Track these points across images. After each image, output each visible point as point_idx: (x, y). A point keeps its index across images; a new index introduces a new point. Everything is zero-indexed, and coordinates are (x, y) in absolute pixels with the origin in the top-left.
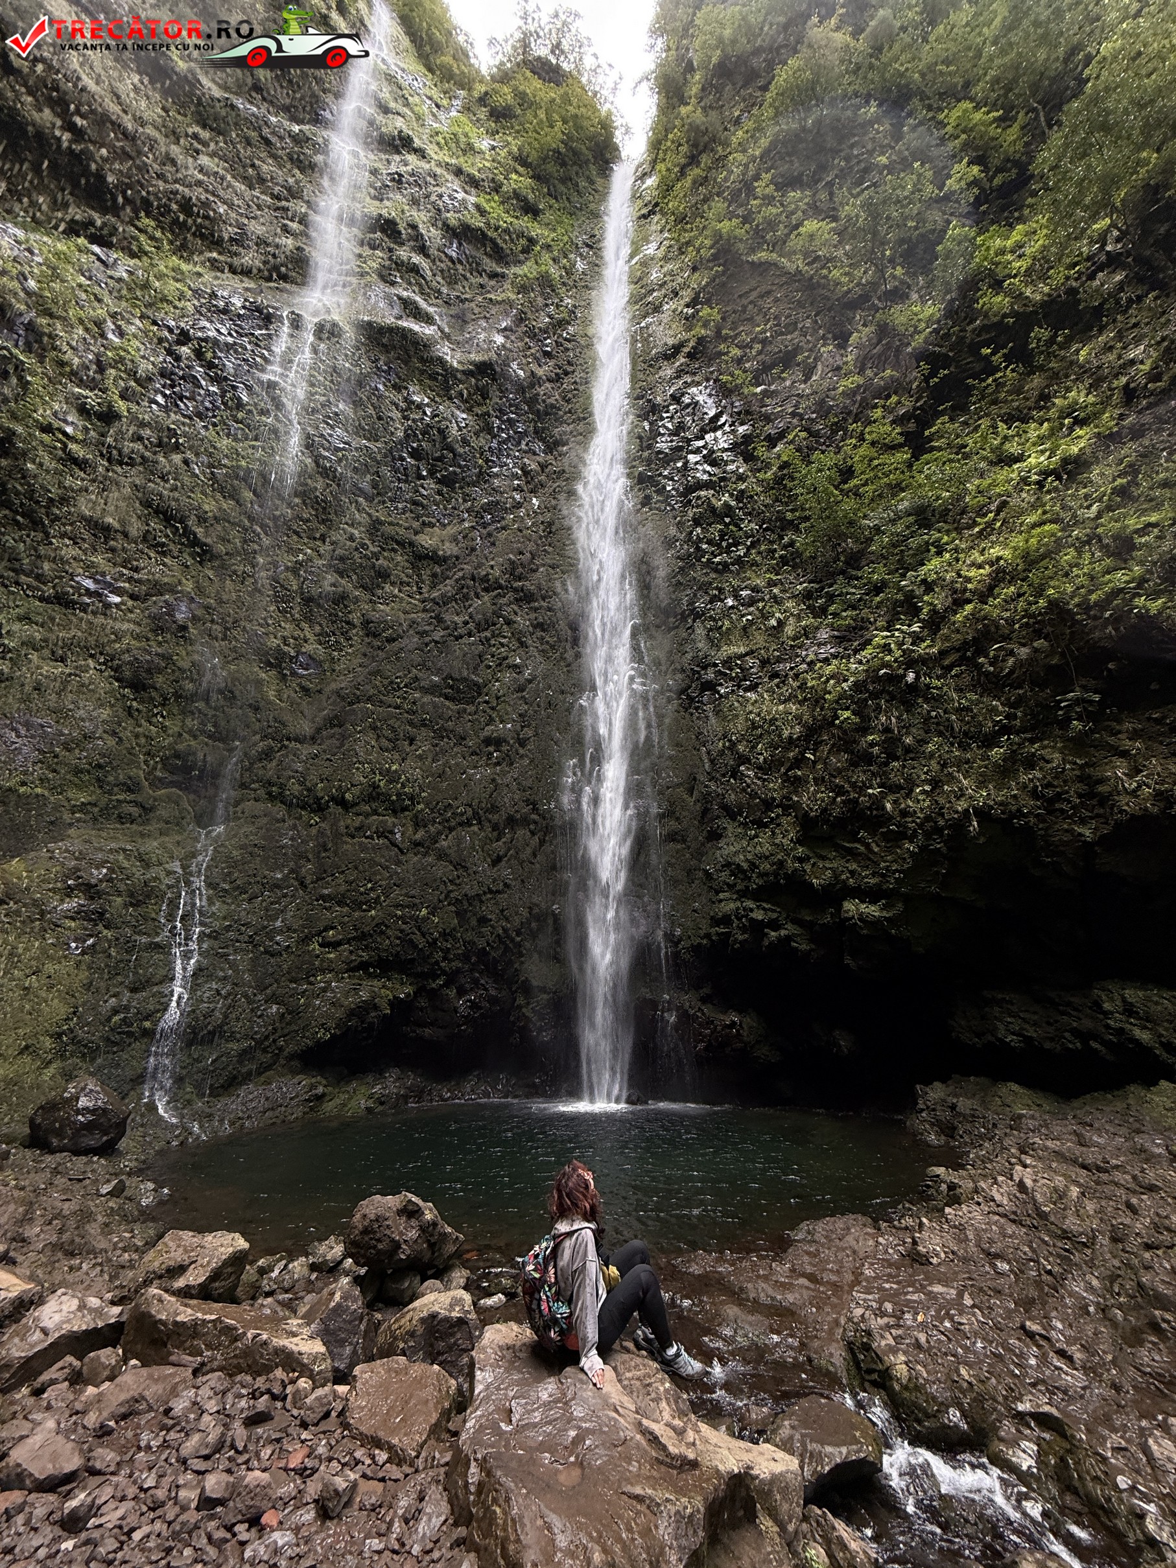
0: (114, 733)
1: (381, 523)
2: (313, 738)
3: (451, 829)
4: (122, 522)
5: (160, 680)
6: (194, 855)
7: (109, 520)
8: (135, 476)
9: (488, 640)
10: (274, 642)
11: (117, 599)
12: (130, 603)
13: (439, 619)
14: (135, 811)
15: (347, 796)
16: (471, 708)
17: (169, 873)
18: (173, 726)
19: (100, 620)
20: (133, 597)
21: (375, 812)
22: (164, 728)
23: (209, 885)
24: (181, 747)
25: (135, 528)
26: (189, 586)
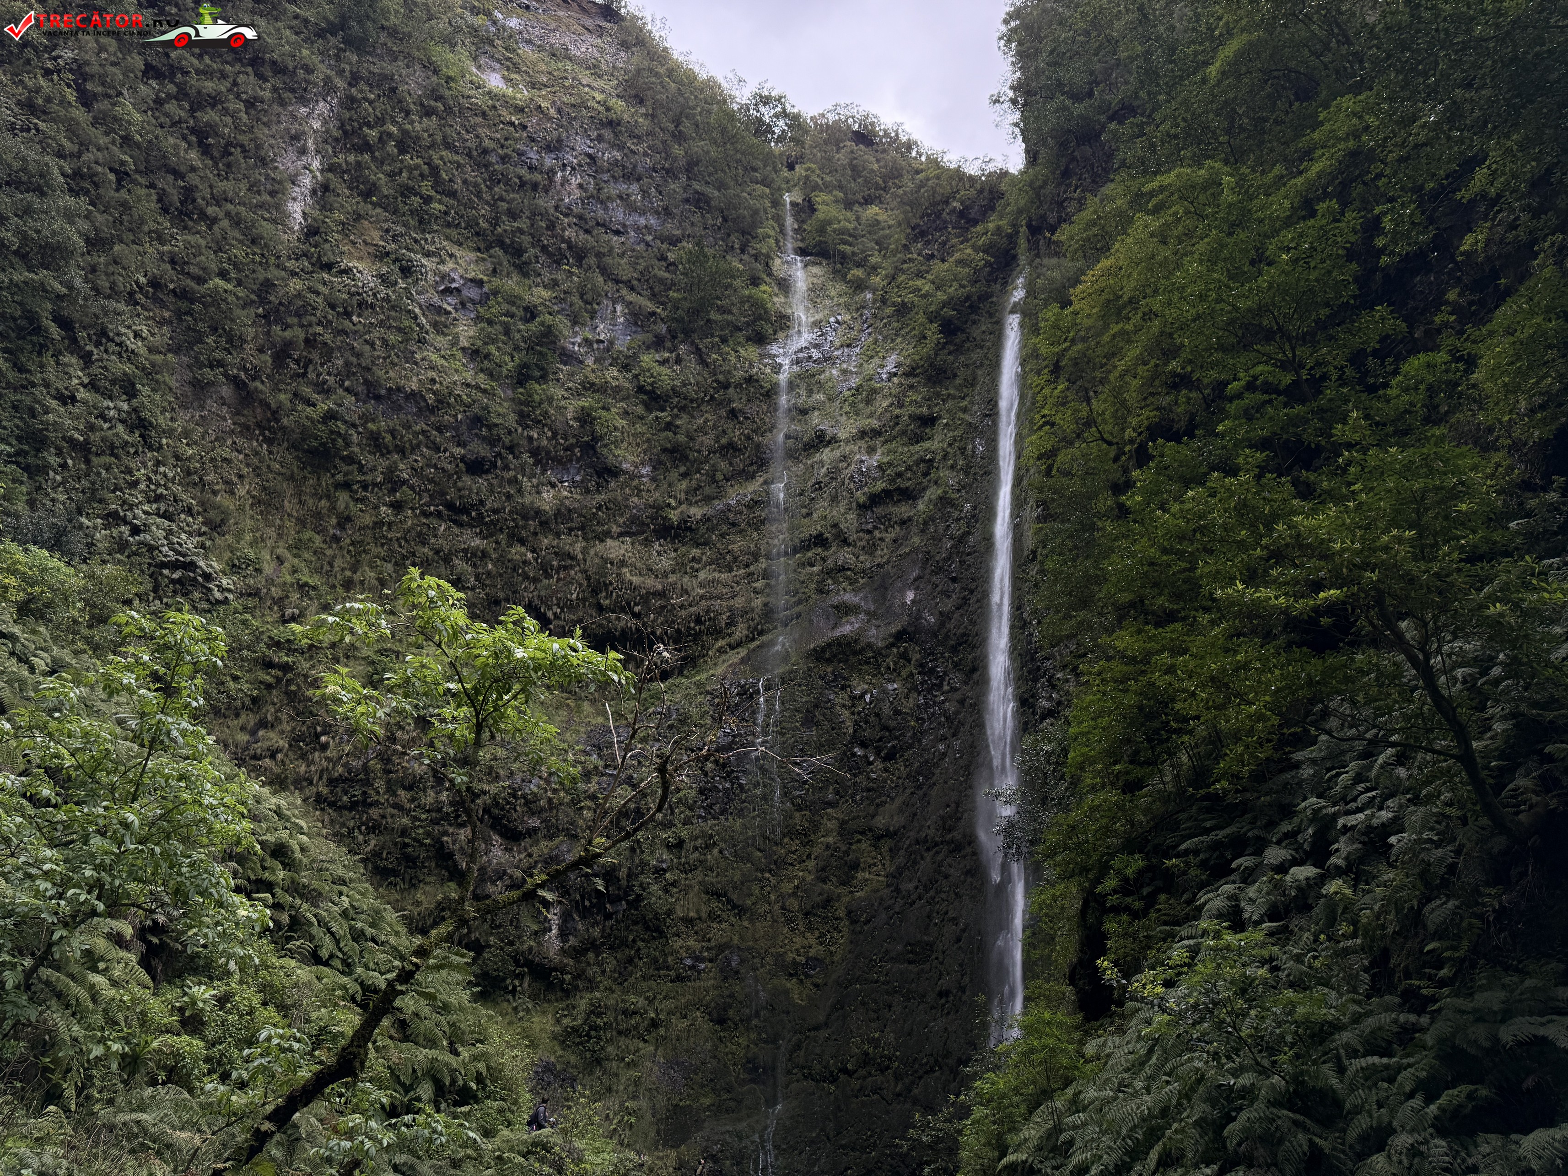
0: (715, 1057)
1: (846, 822)
2: (826, 1024)
3: (920, 1078)
4: (698, 912)
5: (731, 1013)
6: (766, 1128)
7: (692, 914)
8: (698, 875)
9: (933, 898)
10: (791, 956)
11: (702, 966)
12: (710, 965)
13: (898, 890)
14: (732, 1104)
15: (849, 1066)
16: (927, 966)
17: (753, 1142)
18: (743, 1041)
19: (698, 983)
20: (711, 961)
21: (870, 1075)
22: (739, 1044)
23: (776, 1147)
24: (750, 1055)
25: (704, 911)
26: (736, 940)
